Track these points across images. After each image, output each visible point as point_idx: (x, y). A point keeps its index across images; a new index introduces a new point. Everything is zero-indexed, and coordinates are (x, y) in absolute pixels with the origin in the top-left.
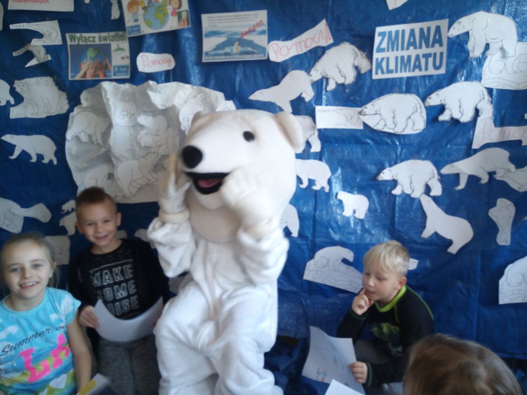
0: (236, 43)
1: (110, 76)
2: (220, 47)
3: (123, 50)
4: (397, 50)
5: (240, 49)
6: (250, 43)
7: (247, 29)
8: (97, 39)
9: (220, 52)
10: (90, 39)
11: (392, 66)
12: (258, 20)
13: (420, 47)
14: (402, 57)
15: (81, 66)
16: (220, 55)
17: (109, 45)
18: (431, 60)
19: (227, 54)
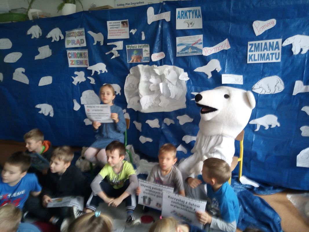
0: (190, 48)
1: (142, 61)
2: (183, 50)
3: (147, 51)
4: (259, 51)
5: (192, 50)
6: (196, 48)
7: (194, 43)
8: (137, 47)
9: (184, 52)
10: (135, 47)
11: (256, 58)
12: (199, 39)
13: (269, 50)
14: (261, 54)
15: (131, 57)
16: (184, 53)
17: (142, 49)
18: (274, 56)
19: (186, 53)
